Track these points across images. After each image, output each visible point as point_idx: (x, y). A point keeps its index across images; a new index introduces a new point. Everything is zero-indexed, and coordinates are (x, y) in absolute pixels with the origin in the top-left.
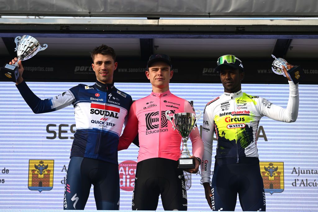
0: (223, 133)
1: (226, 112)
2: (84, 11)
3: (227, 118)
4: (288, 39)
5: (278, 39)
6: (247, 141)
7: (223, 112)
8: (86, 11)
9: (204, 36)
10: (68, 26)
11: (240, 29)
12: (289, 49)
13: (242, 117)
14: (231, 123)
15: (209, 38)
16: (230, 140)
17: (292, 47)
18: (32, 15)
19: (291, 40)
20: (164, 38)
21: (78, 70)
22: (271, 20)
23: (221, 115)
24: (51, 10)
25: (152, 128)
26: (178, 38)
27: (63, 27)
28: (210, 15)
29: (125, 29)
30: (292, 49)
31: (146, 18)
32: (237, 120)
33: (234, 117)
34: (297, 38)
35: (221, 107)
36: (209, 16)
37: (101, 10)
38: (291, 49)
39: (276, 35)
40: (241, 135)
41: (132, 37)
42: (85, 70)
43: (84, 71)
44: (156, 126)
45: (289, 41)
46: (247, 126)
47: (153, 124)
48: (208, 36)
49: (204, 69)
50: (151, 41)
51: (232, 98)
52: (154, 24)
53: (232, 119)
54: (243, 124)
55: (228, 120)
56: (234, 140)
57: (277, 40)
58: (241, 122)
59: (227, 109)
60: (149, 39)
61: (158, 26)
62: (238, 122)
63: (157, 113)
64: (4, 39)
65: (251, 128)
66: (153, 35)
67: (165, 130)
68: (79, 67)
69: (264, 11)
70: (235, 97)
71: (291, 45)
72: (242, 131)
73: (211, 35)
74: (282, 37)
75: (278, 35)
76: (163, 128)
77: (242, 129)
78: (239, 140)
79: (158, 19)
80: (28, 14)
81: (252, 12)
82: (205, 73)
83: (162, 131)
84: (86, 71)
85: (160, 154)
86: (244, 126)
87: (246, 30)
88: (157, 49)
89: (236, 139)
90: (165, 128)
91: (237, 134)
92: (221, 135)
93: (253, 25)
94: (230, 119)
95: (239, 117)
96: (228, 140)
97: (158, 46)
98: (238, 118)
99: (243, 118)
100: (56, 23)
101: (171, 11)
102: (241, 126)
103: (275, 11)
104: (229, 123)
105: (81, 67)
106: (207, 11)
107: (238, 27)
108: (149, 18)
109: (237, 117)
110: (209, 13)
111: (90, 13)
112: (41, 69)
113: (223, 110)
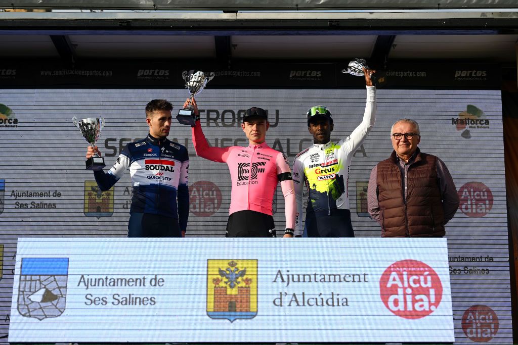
0: (314, 185)
1: (315, 163)
2: (148, 3)
3: (317, 170)
4: (391, 36)
5: (379, 36)
6: (339, 192)
7: (312, 164)
8: (150, 3)
9: (291, 32)
10: (129, 22)
11: (333, 24)
12: (392, 48)
13: (331, 167)
14: (321, 174)
15: (297, 34)
16: (321, 192)
17: (396, 45)
18: (86, 8)
19: (394, 37)
20: (243, 35)
21: (142, 74)
22: (371, 13)
23: (311, 167)
24: (107, 3)
25: (243, 180)
26: (260, 35)
27: (123, 22)
28: (299, 7)
29: (196, 25)
30: (396, 48)
31: (222, 11)
32: (327, 171)
33: (324, 169)
34: (401, 34)
35: (311, 158)
36: (297, 8)
37: (168, 1)
38: (394, 48)
39: (377, 31)
40: (333, 186)
41: (205, 34)
42: (150, 74)
43: (148, 75)
44: (246, 178)
45: (392, 38)
46: (337, 176)
47: (244, 175)
48: (296, 32)
49: (292, 72)
50: (228, 38)
51: (321, 149)
52: (231, 18)
53: (322, 171)
54: (333, 174)
55: (318, 171)
56: (326, 192)
57: (377, 36)
58: (332, 172)
59: (316, 161)
60: (226, 36)
61: (236, 20)
62: (328, 173)
63: (248, 165)
64: (52, 37)
65: (342, 176)
66: (230, 32)
67: (255, 183)
68: (143, 71)
69: (362, 3)
70: (325, 148)
71: (394, 43)
72: (333, 182)
73: (299, 31)
74: (383, 33)
75: (379, 31)
76: (253, 180)
77: (333, 179)
78: (330, 192)
79: (236, 12)
80: (81, 8)
81: (348, 3)
82: (293, 77)
83: (252, 183)
84: (151, 76)
85: (249, 206)
86: (334, 176)
87: (342, 25)
88: (235, 48)
89: (327, 190)
90: (254, 180)
91: (328, 186)
92: (312, 188)
93: (349, 19)
94: (320, 170)
95: (329, 168)
96: (319, 192)
97: (236, 45)
98: (328, 170)
99: (332, 169)
100: (114, 18)
101: (252, 3)
102: (331, 177)
103: (375, 3)
104: (319, 175)
105: (146, 71)
106: (295, 3)
107: (331, 21)
108: (225, 12)
109: (327, 168)
110: (297, 5)
111: (154, 5)
112: (97, 73)
113: (313, 162)
